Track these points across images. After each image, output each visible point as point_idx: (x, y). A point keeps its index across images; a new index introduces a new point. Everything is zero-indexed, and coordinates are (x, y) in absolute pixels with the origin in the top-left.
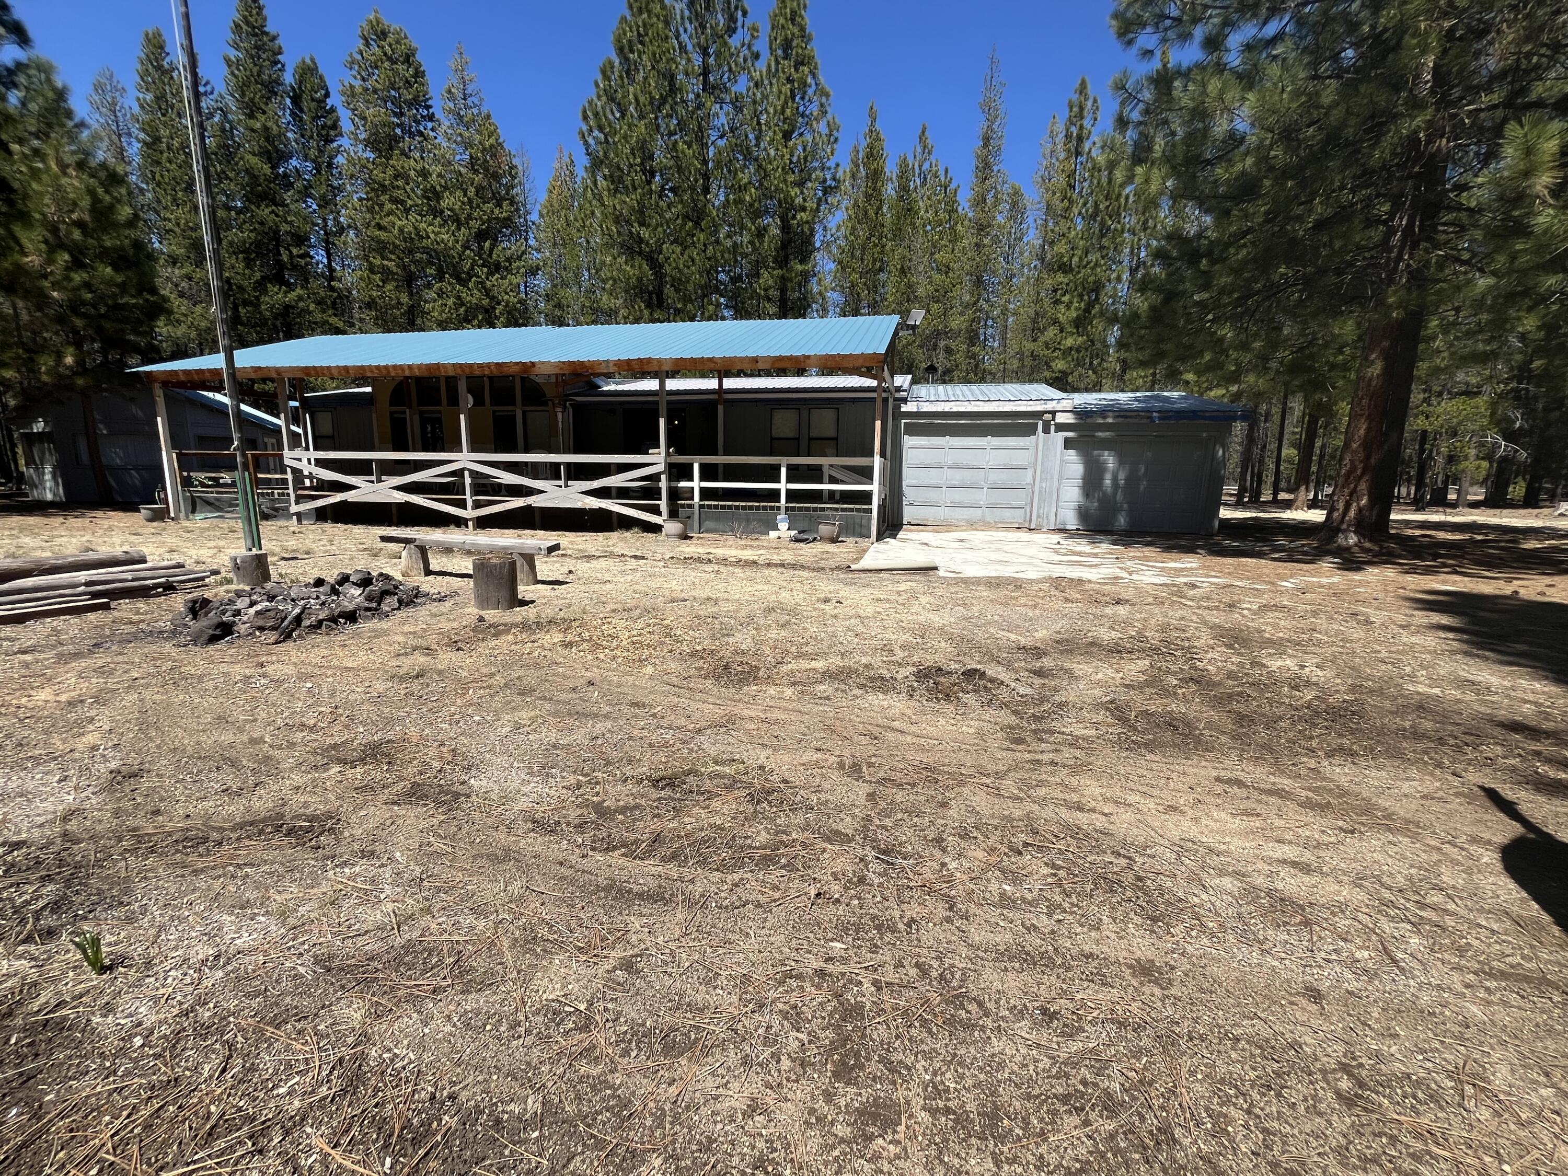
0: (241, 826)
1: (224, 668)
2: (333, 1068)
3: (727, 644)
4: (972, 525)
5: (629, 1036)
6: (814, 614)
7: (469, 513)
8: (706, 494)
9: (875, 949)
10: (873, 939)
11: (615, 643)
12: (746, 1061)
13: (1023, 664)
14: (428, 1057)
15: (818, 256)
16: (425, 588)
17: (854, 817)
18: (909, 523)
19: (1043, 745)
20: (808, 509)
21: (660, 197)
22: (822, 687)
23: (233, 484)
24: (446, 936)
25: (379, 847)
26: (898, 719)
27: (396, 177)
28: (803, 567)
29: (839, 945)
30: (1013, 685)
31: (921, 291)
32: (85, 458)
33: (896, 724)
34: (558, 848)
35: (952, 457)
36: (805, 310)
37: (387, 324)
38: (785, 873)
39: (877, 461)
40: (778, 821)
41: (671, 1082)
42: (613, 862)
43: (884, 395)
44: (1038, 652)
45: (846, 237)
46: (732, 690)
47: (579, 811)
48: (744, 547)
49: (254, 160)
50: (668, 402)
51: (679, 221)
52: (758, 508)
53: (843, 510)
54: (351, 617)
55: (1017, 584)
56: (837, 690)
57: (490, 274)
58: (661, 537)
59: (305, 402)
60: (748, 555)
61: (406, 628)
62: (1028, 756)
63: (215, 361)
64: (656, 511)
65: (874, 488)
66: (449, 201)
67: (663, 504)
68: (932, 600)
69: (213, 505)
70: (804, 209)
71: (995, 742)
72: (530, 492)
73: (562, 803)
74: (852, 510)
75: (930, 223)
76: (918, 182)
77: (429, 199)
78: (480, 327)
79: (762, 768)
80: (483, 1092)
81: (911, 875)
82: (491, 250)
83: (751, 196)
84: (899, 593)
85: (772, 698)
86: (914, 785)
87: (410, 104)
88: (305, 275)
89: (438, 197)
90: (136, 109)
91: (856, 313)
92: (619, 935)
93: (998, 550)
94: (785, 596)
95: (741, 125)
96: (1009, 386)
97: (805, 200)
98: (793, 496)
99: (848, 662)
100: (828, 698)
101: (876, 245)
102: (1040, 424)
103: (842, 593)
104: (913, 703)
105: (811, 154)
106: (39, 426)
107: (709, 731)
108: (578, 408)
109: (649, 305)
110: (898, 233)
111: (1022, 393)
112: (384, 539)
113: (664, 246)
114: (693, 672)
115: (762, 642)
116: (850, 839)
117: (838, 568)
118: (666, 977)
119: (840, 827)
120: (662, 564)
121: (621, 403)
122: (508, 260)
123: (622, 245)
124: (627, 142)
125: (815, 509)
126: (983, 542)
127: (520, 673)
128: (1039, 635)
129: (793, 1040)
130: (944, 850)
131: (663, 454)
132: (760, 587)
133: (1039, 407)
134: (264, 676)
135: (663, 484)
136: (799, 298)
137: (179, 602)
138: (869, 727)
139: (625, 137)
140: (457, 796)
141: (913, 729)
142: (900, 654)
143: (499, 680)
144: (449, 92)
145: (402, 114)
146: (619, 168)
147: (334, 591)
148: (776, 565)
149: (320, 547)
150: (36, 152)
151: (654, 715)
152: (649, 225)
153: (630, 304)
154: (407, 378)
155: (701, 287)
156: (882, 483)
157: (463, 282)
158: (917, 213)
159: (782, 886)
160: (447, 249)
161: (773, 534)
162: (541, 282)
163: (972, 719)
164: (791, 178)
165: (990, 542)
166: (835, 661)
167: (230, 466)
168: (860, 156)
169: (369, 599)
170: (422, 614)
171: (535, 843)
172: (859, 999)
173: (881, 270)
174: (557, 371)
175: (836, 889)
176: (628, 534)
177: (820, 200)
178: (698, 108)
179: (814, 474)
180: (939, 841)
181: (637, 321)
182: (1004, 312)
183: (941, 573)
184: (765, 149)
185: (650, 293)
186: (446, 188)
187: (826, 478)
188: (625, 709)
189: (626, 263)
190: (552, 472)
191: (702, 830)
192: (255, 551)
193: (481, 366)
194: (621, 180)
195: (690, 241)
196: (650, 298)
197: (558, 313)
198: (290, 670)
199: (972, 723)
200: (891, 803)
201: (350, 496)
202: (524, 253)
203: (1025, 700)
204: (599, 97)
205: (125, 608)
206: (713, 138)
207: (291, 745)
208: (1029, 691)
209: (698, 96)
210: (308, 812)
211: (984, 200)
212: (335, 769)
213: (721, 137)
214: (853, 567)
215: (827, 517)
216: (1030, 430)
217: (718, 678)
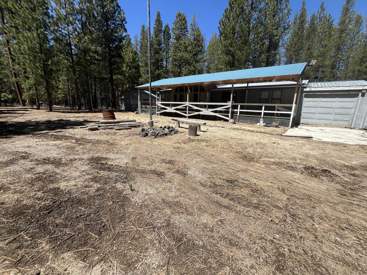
0: (150, 171)
1: (147, 142)
2: (165, 221)
3: (246, 151)
4: (326, 125)
5: (221, 237)
6: (271, 146)
7: (187, 115)
8: (241, 113)
9: (289, 241)
10: (288, 238)
11: (218, 147)
12: (250, 254)
13: (346, 171)
14: (181, 225)
15: (280, 48)
16: (179, 130)
17: (283, 203)
18: (302, 124)
19: (354, 198)
20: (270, 118)
21: (236, 39)
22: (273, 166)
23: (149, 108)
24: (184, 202)
25: (172, 181)
26: (297, 179)
27: (179, 45)
28: (267, 133)
29: (278, 236)
30: (342, 177)
31: (315, 54)
32: (128, 103)
33: (297, 181)
34: (206, 190)
35: (322, 104)
36: (274, 64)
37: (175, 76)
38: (261, 212)
39: (294, 105)
40: (260, 198)
41: (231, 252)
42: (218, 197)
43: (299, 86)
44: (353, 168)
45: (290, 42)
46: (247, 163)
47: (210, 184)
48: (250, 127)
49: (156, 46)
50: (234, 90)
51: (241, 44)
52: (255, 117)
53: (281, 119)
54: (166, 135)
55: (345, 145)
56: (278, 168)
57: (196, 63)
58: (228, 123)
59: (160, 92)
60: (251, 129)
61: (176, 138)
62: (347, 200)
63: (148, 85)
64: (228, 116)
65: (292, 113)
66: (189, 48)
67: (230, 115)
68: (310, 147)
69: (145, 112)
70: (277, 36)
71: (334, 193)
72: (200, 111)
73: (206, 181)
74: (284, 119)
75: (321, 33)
76: (318, 20)
77: (185, 48)
78: (192, 75)
79: (255, 184)
80: (191, 236)
81: (301, 224)
82: (196, 58)
83: (262, 35)
84: (298, 144)
85: (258, 166)
86: (303, 199)
87: (183, 29)
88: (162, 67)
89: (187, 48)
90: (140, 40)
91: (291, 63)
92: (219, 214)
93: (336, 134)
94: (262, 140)
95: (261, 16)
96: (348, 82)
97: (277, 33)
98: (265, 114)
99: (281, 161)
100: (275, 169)
101: (300, 42)
102: (360, 94)
103: (279, 142)
104: (303, 176)
105: (281, 20)
106: (123, 97)
107: (241, 172)
108: (212, 92)
109: (230, 67)
110: (308, 37)
111: (353, 84)
112: (172, 120)
113: (236, 51)
114: (236, 156)
115: (255, 152)
116: (281, 209)
117: (278, 134)
118: (230, 227)
119: (278, 205)
120: (228, 129)
121: (222, 91)
122: (200, 60)
123: (225, 53)
124: (229, 27)
125: (272, 118)
126: (331, 131)
127: (197, 150)
128: (354, 163)
129: (264, 255)
130: (314, 221)
131: (231, 103)
132: (255, 137)
133: (361, 88)
134: (153, 144)
135: (230, 110)
136: (272, 61)
137: (140, 129)
138: (288, 180)
139: (229, 26)
140: (185, 174)
141: (302, 183)
142: (298, 161)
143: (193, 151)
144: (191, 24)
145: (182, 31)
146: (227, 34)
147: (163, 129)
148: (259, 132)
149: (161, 120)
150: (126, 50)
151: (227, 165)
152: (233, 47)
153: (226, 66)
154: (178, 87)
155: (245, 61)
156: (295, 112)
157: (190, 65)
158: (316, 31)
159: (261, 215)
160: (188, 58)
161: (258, 124)
162: (206, 64)
163: (325, 184)
164: (274, 27)
165: (333, 131)
166: (277, 160)
167: (148, 104)
168: (298, 17)
169: (169, 131)
170: (178, 135)
171: (201, 188)
172: (284, 252)
173: (301, 49)
174: (208, 84)
175: (277, 221)
176: (220, 122)
177: (283, 32)
178: (249, 14)
179: (273, 108)
180: (312, 217)
181: (227, 71)
182: (348, 57)
183: (314, 139)
184: (267, 21)
185: (231, 64)
186: (188, 45)
187: (276, 109)
188: (220, 163)
189: (226, 57)
190: (205, 107)
191: (239, 195)
192: (151, 121)
193: (193, 83)
194: (227, 37)
195: (243, 49)
196: (231, 65)
197: (209, 70)
198: (156, 143)
199: (325, 186)
200: (295, 202)
201: (166, 111)
202: (203, 57)
203: (347, 183)
204: (224, 18)
205: (133, 129)
206: (252, 21)
207: (157, 158)
208: (348, 180)
209: (249, 11)
210: (160, 171)
211: (344, 21)
212: (164, 164)
213: (254, 21)
214: (283, 135)
215: (275, 120)
216: (356, 96)
217: (243, 159)
